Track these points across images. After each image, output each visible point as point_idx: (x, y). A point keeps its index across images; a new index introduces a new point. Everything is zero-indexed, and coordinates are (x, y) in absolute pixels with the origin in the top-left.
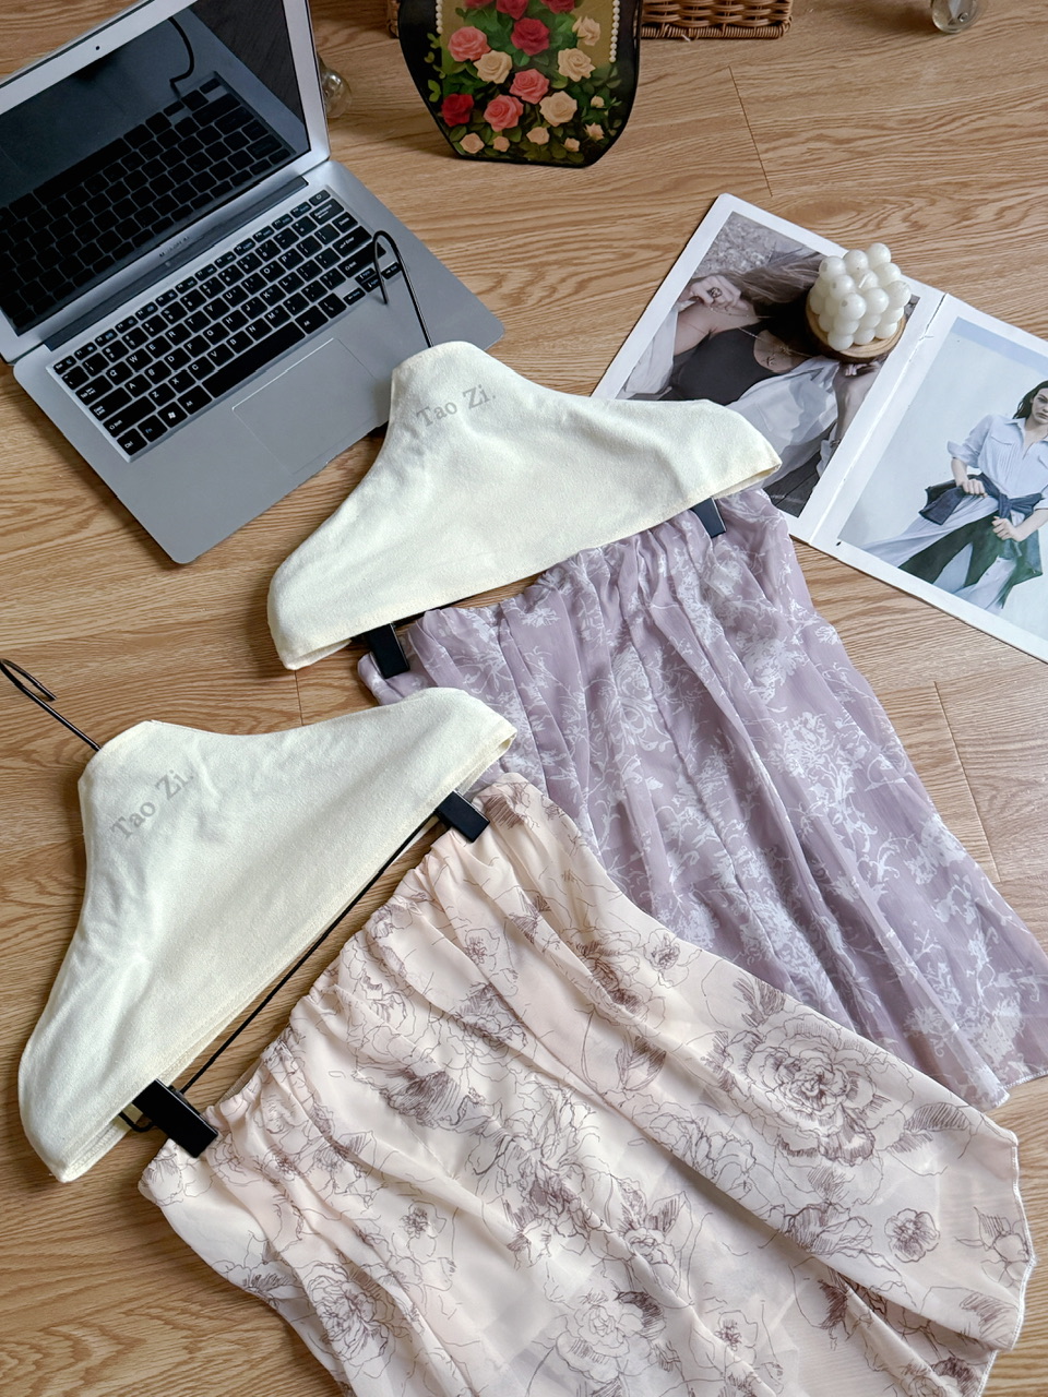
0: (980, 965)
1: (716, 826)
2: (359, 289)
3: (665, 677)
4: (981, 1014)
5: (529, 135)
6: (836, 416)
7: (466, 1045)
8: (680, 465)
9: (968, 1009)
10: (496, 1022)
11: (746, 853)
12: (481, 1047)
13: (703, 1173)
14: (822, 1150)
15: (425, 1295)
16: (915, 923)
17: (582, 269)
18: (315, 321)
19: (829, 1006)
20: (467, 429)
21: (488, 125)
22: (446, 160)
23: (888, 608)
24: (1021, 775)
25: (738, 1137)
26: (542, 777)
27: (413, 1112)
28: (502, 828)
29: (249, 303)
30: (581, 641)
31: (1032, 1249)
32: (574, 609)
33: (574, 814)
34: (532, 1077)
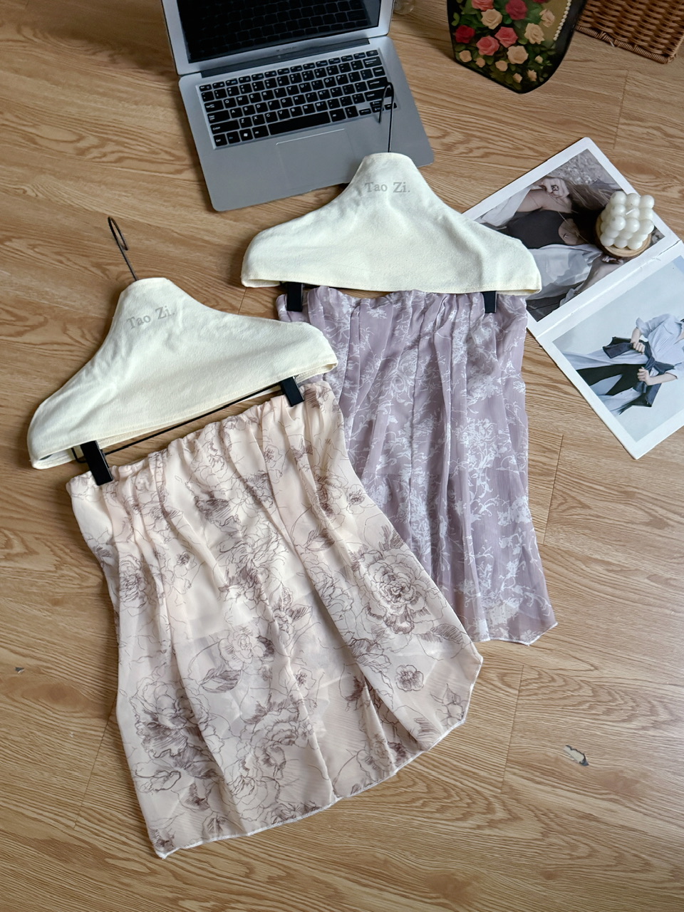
0: (509, 576)
1: (412, 452)
2: (369, 109)
3: (426, 372)
4: (498, 598)
5: (497, 63)
6: (586, 279)
7: (243, 496)
8: (487, 267)
9: (492, 593)
10: (262, 492)
11: (420, 471)
12: (250, 500)
13: (324, 602)
14: (385, 619)
15: (171, 591)
16: (486, 541)
17: (491, 146)
18: (339, 116)
19: (424, 558)
20: (387, 203)
21: (477, 49)
22: (449, 60)
23: (560, 389)
24: (583, 500)
25: (349, 594)
26: (340, 391)
27: (205, 512)
28: (309, 406)
29: (310, 94)
30: (393, 335)
31: (465, 716)
32: (397, 317)
33: (346, 415)
34: (267, 523)
